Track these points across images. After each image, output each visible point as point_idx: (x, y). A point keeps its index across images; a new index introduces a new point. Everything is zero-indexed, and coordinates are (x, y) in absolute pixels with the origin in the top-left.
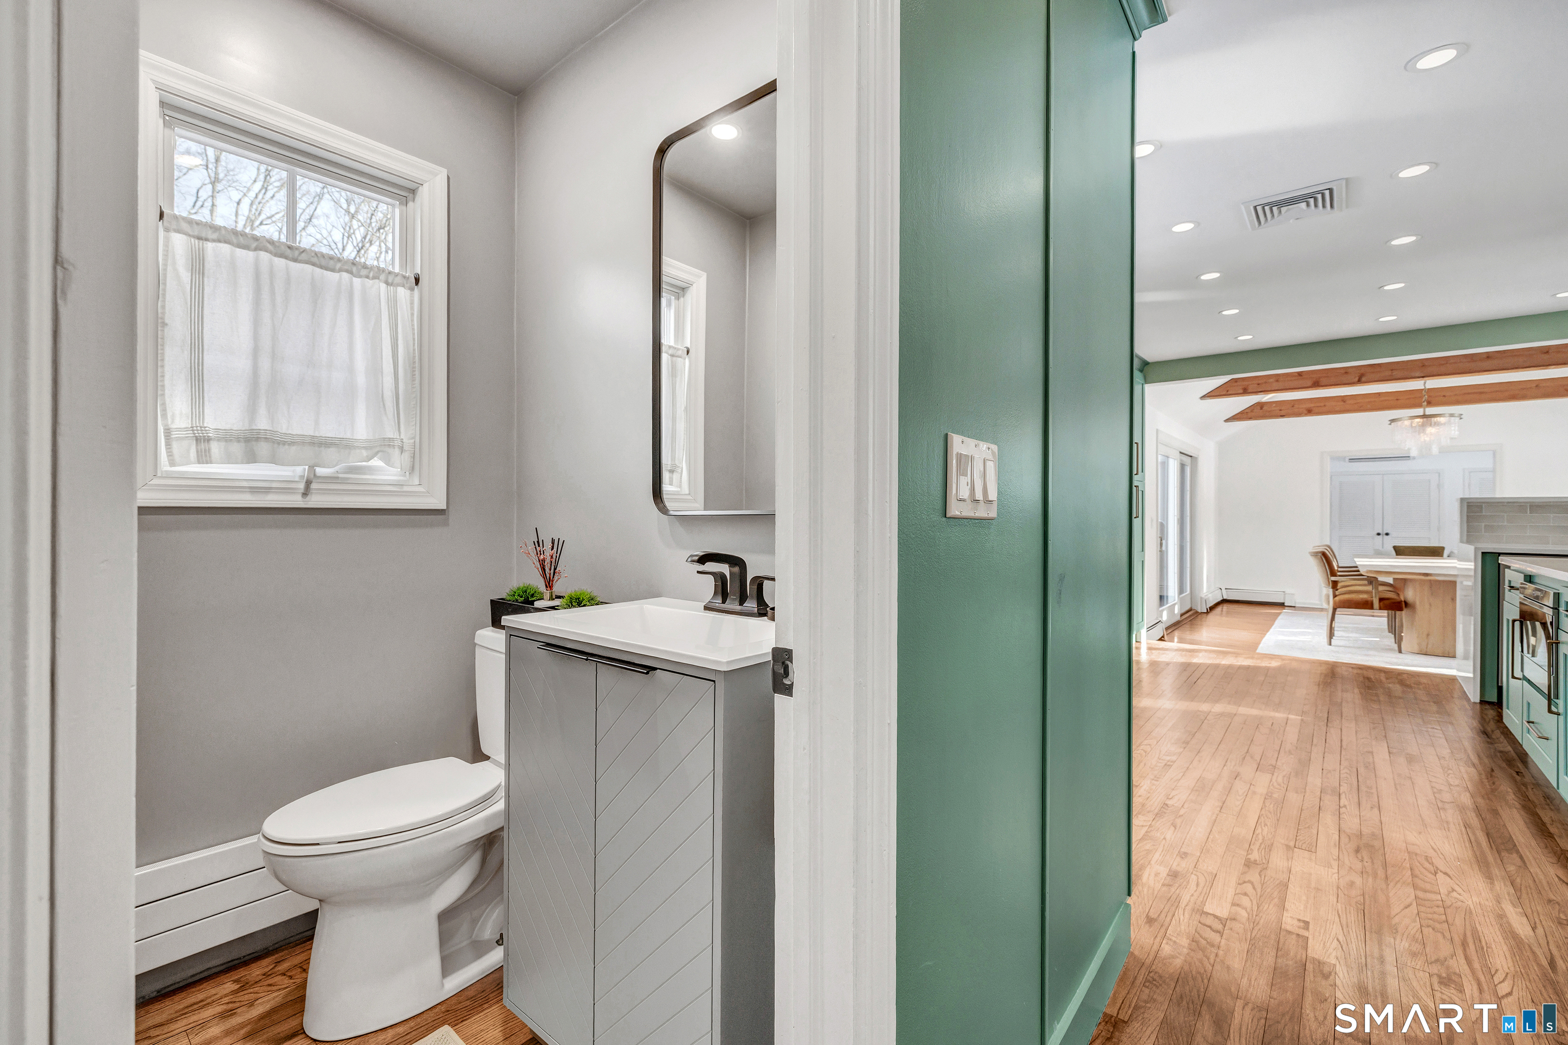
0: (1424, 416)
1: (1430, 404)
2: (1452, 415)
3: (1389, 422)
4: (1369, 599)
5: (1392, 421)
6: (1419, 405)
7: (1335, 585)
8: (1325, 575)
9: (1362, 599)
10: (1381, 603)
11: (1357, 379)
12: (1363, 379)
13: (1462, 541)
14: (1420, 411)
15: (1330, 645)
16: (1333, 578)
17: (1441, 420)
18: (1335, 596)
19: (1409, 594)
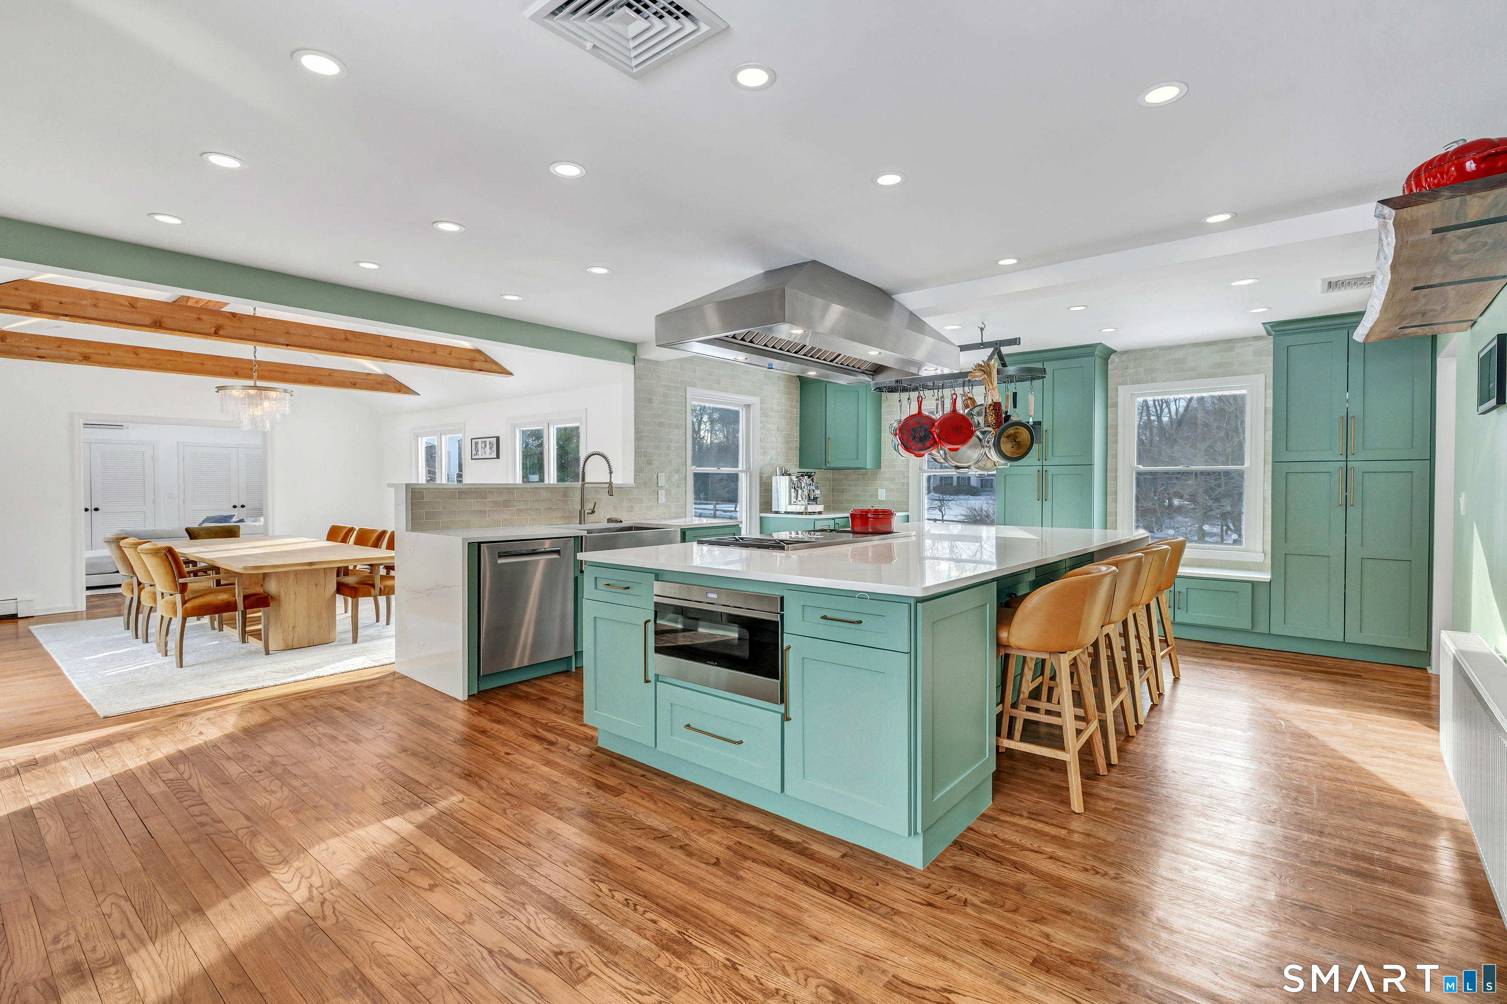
0: (255, 387)
1: (261, 378)
2: (285, 391)
3: (216, 390)
4: (232, 599)
5: (220, 388)
6: (250, 377)
7: (183, 588)
8: (170, 578)
9: (222, 600)
10: (246, 602)
11: (213, 330)
12: (221, 332)
13: (407, 530)
14: (251, 383)
15: (181, 666)
16: (181, 581)
17: (273, 394)
18: (184, 602)
19: (272, 587)
